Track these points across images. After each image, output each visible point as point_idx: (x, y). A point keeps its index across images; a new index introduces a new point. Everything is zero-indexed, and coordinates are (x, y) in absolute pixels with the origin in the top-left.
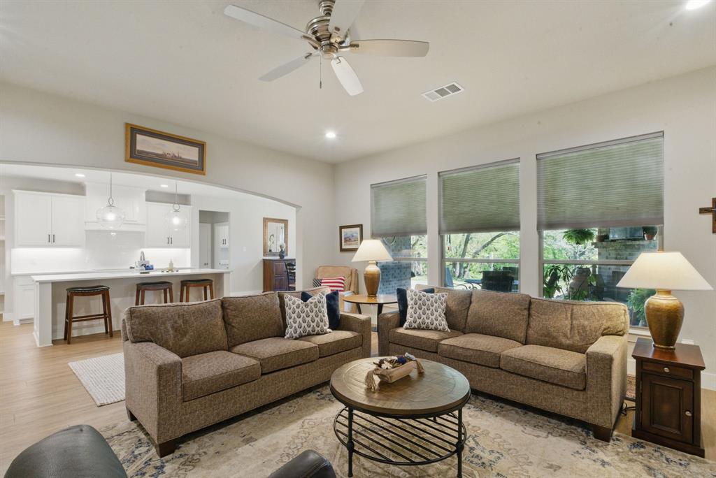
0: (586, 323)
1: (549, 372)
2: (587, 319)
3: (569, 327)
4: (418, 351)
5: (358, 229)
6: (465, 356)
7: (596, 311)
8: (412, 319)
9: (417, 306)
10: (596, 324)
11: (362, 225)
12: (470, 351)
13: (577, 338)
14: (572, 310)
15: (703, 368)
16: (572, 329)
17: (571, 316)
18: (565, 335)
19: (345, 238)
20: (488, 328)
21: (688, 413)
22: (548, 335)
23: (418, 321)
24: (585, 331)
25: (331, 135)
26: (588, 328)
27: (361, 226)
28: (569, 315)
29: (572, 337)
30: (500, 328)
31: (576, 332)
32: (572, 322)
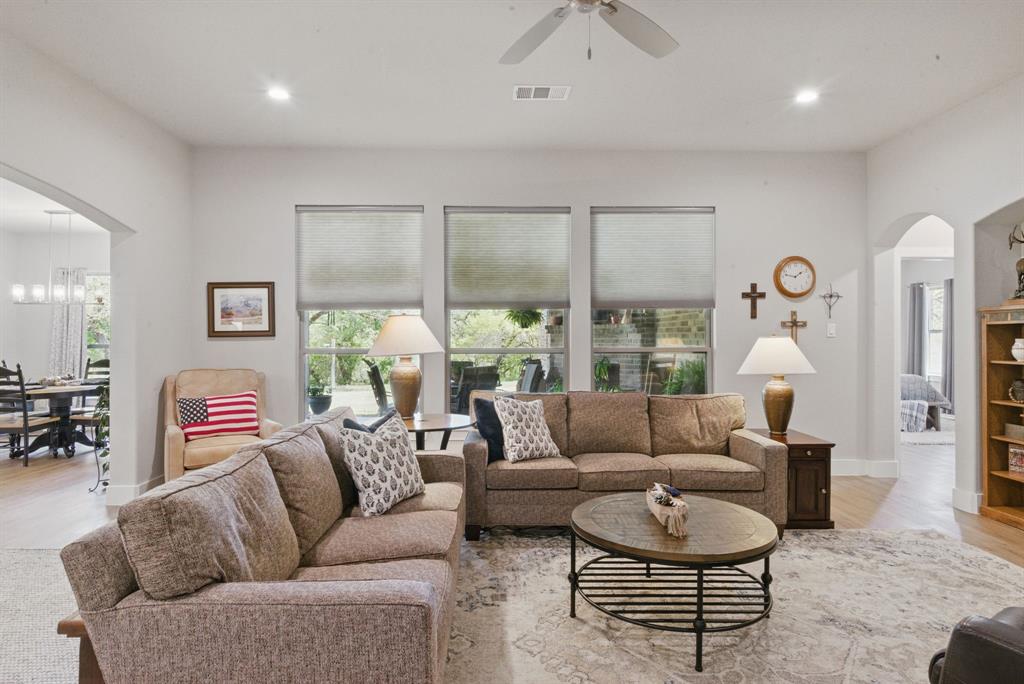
0: (715, 419)
1: (733, 478)
2: (715, 415)
3: (698, 426)
4: (545, 492)
5: (264, 292)
6: (626, 483)
7: (720, 405)
8: (521, 445)
9: (523, 424)
10: (724, 419)
11: (272, 284)
12: (633, 474)
13: (708, 437)
14: (697, 406)
15: (833, 445)
16: (701, 428)
17: (697, 413)
18: (696, 437)
19: (223, 310)
20: (605, 443)
21: (824, 491)
22: (680, 439)
23: (531, 446)
24: (715, 428)
25: (279, 94)
26: (718, 425)
27: (270, 286)
28: (695, 412)
29: (703, 437)
30: (623, 440)
31: (706, 430)
32: (699, 420)
